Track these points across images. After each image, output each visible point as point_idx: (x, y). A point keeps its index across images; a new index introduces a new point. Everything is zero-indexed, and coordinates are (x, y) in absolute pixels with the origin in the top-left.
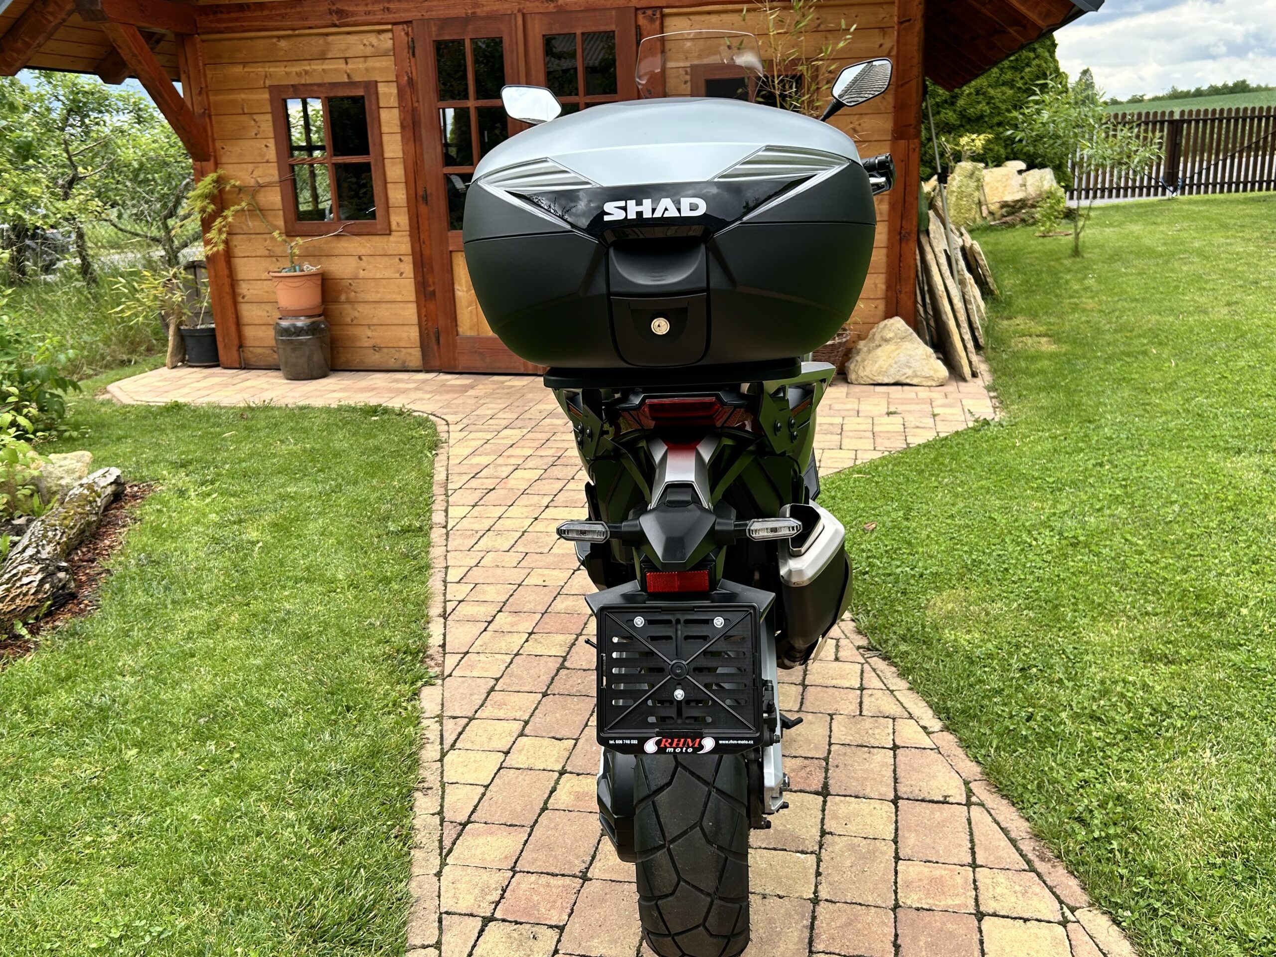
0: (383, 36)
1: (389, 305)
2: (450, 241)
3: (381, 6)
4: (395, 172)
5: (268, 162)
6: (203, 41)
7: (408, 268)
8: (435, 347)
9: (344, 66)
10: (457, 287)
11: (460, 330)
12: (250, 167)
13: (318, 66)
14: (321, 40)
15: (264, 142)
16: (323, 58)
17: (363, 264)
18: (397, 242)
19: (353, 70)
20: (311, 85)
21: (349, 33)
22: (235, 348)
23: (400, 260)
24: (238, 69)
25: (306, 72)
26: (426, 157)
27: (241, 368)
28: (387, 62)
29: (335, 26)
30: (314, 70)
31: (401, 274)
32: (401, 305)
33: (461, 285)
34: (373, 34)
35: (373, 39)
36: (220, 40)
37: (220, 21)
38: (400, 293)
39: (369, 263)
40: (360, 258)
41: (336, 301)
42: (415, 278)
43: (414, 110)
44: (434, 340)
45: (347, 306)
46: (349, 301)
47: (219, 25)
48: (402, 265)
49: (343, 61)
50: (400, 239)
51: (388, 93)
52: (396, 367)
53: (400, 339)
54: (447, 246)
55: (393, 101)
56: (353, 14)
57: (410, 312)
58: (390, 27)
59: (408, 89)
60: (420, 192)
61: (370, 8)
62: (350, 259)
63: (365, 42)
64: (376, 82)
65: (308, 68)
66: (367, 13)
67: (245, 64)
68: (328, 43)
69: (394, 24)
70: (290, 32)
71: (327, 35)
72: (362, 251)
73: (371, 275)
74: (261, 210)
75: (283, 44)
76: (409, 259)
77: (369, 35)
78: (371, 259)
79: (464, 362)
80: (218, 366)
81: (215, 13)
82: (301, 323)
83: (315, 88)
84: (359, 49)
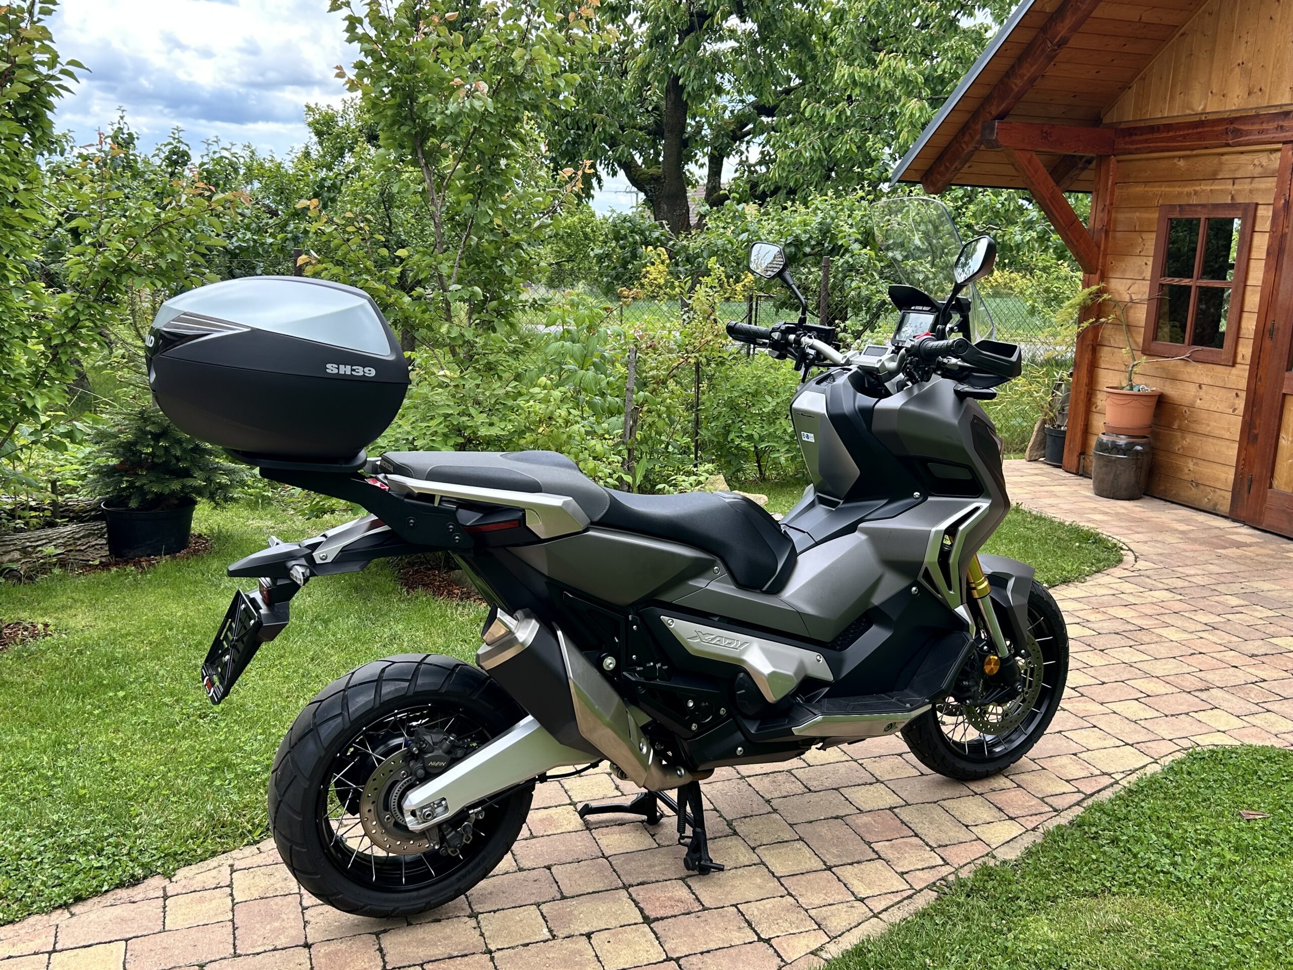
0: (1273, 156)
1: (1215, 441)
2: (1286, 382)
3: (1275, 124)
4: (1253, 300)
5: (1144, 279)
6: (1118, 161)
7: (1241, 404)
8: (1246, 496)
9: (1230, 187)
10: (1283, 435)
11: (1275, 483)
12: (1130, 282)
13: (1207, 187)
14: (1215, 160)
15: (1145, 259)
16: (1213, 177)
17: (1202, 393)
18: (1238, 376)
19: (1237, 191)
20: (1196, 205)
21: (1242, 153)
22: (1076, 454)
23: (1237, 395)
24: (1139, 189)
25: (1196, 192)
26: (1281, 288)
27: (1077, 474)
28: (1270, 183)
29: (1228, 145)
30: (1203, 191)
31: (1235, 410)
32: (1227, 443)
33: (1287, 434)
34: (1265, 154)
35: (1263, 159)
36: (1131, 160)
37: (1132, 143)
38: (1229, 430)
39: (1207, 393)
40: (1200, 387)
41: (1169, 427)
42: (1244, 416)
43: (1283, 236)
44: (1246, 488)
45: (1179, 434)
46: (1180, 429)
47: (1131, 147)
48: (1237, 401)
49: (1231, 181)
50: (1242, 373)
51: (1265, 214)
52: (1207, 508)
53: (1218, 479)
54: (1281, 388)
55: (1267, 226)
56: (1248, 133)
57: (1232, 452)
58: (1280, 146)
59: (1282, 213)
60: (1269, 325)
61: (1265, 126)
62: (1192, 385)
63: (1256, 162)
64: (1257, 204)
65: (1198, 188)
66: (1261, 132)
67: (1146, 183)
68: (1221, 164)
69: (1284, 143)
70: (1188, 153)
71: (1223, 154)
72: (1206, 380)
73: (1206, 406)
74: (1128, 326)
75: (1182, 163)
76: (1243, 395)
77: (1261, 155)
78: (1210, 390)
79: (1269, 519)
80: (1060, 467)
81: (1131, 135)
82: (1122, 441)
83: (1199, 208)
84: (1250, 170)
